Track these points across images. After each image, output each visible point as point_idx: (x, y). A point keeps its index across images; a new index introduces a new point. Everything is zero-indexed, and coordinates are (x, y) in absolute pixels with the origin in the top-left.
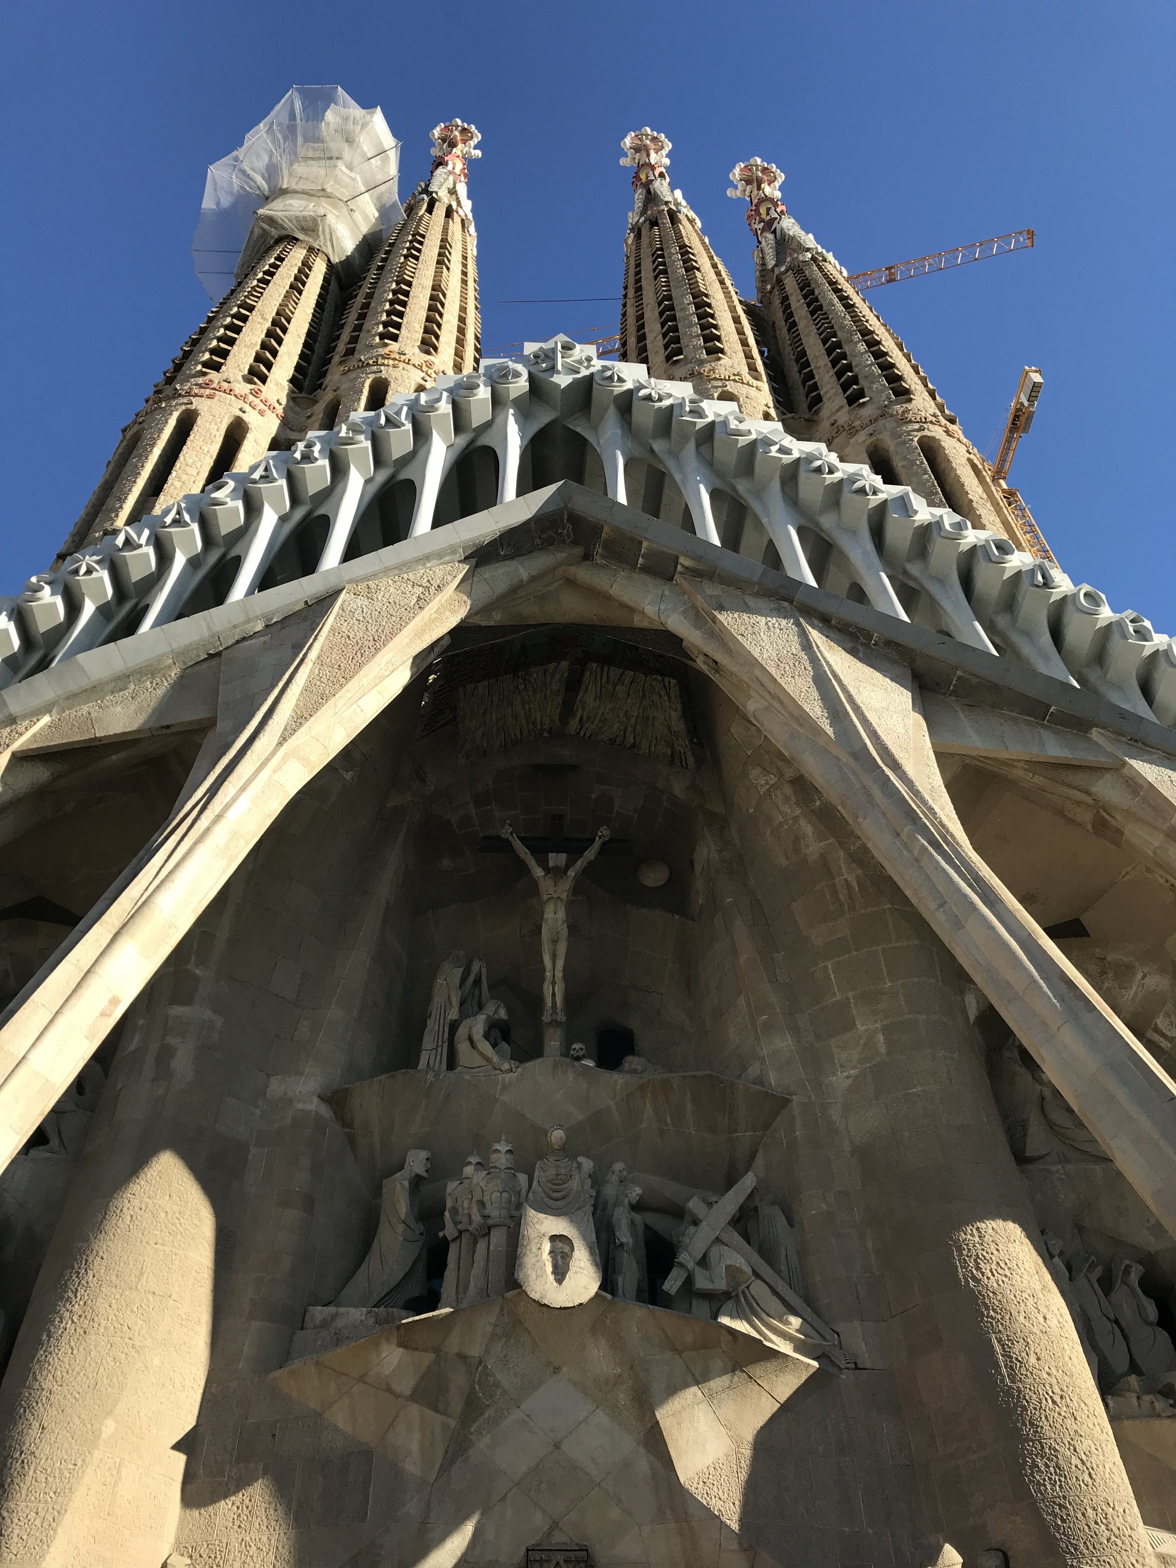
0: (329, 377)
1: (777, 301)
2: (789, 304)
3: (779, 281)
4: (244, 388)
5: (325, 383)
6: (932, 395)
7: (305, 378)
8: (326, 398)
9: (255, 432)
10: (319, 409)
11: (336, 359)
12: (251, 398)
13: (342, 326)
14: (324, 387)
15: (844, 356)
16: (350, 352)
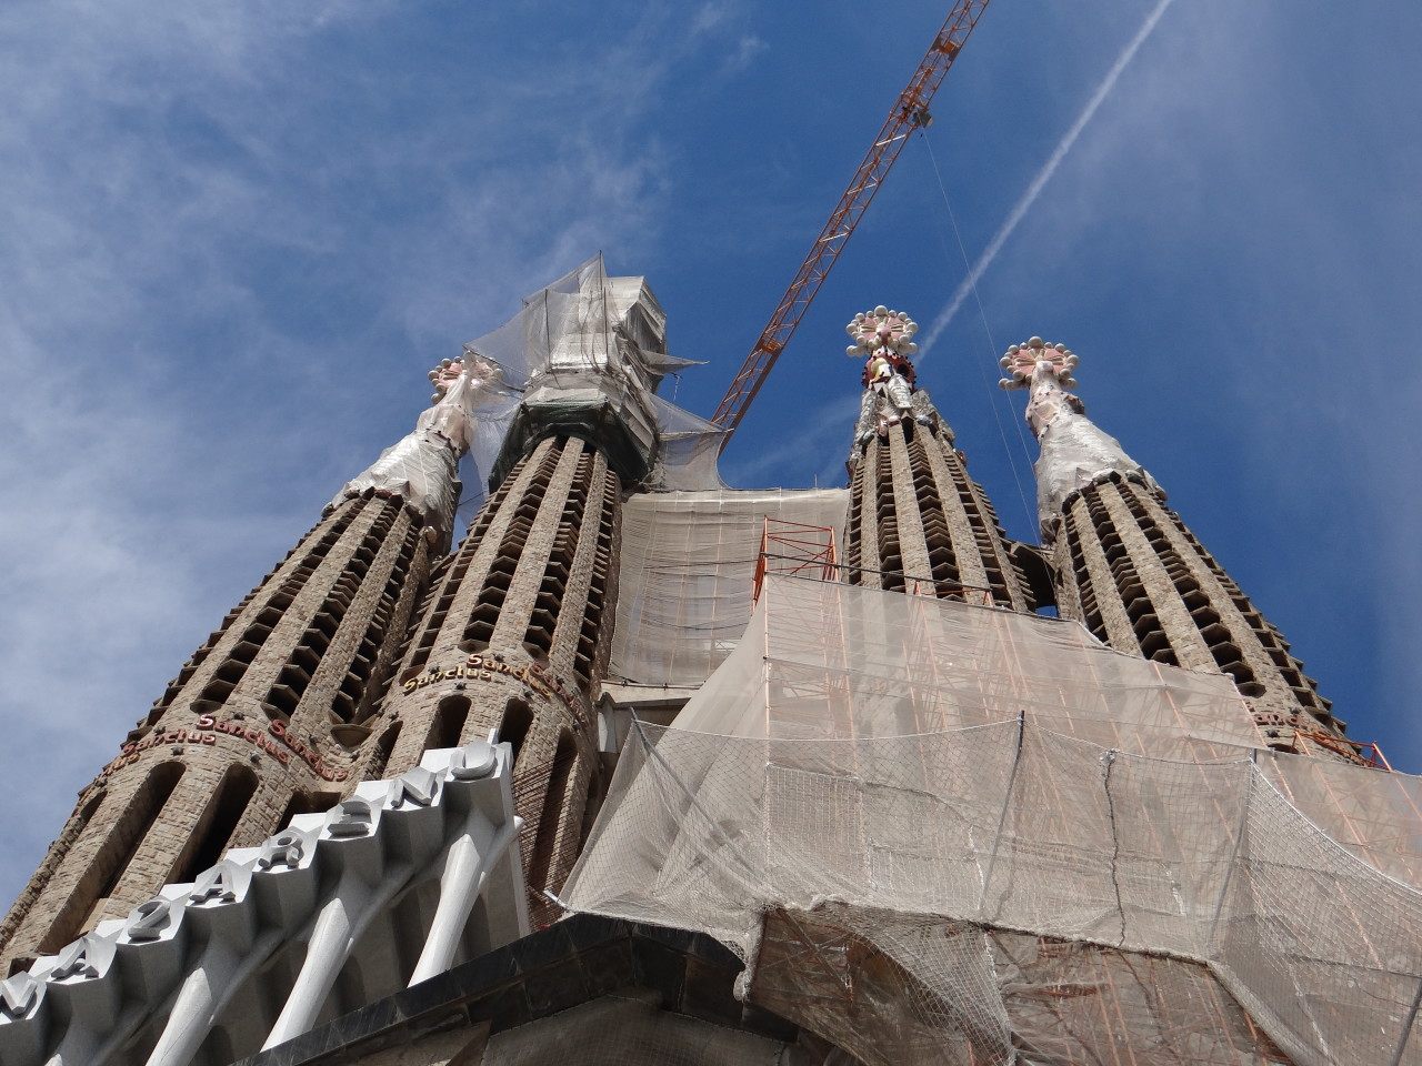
0: (389, 697)
1: (1063, 539)
2: (1079, 545)
3: (1067, 508)
4: (258, 721)
5: (384, 704)
6: (1292, 679)
7: (356, 701)
8: (380, 726)
9: (268, 792)
10: (371, 743)
11: (405, 666)
12: (268, 737)
13: (421, 617)
14: (380, 711)
15: (1156, 624)
16: (421, 659)
